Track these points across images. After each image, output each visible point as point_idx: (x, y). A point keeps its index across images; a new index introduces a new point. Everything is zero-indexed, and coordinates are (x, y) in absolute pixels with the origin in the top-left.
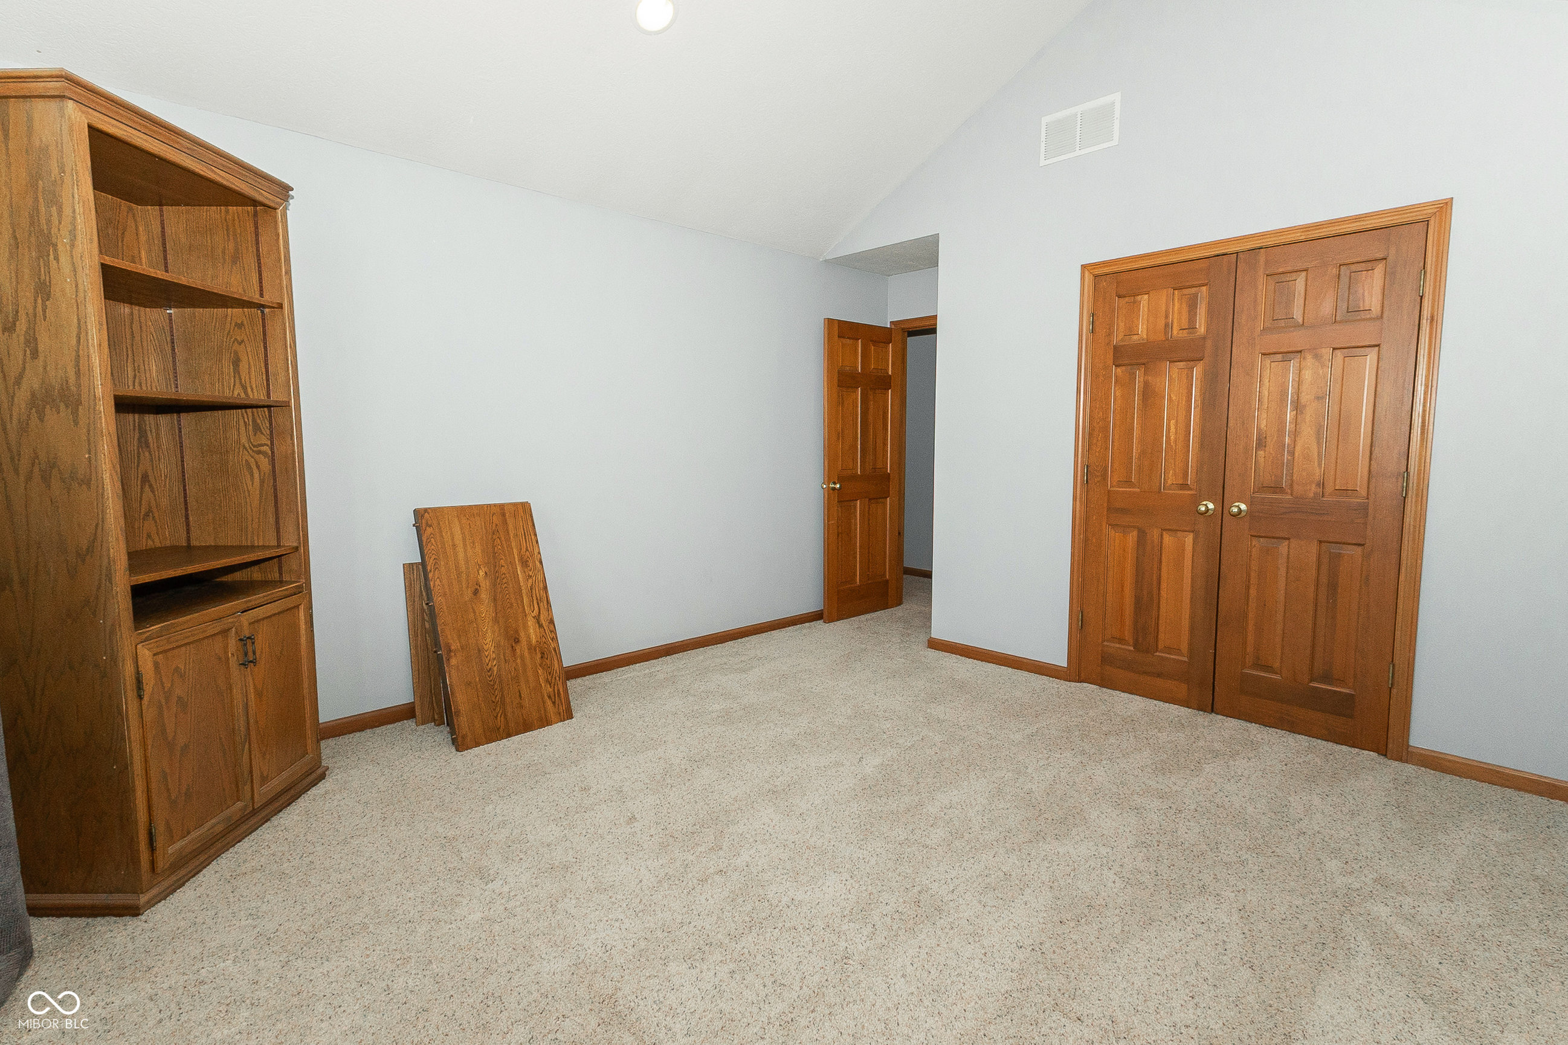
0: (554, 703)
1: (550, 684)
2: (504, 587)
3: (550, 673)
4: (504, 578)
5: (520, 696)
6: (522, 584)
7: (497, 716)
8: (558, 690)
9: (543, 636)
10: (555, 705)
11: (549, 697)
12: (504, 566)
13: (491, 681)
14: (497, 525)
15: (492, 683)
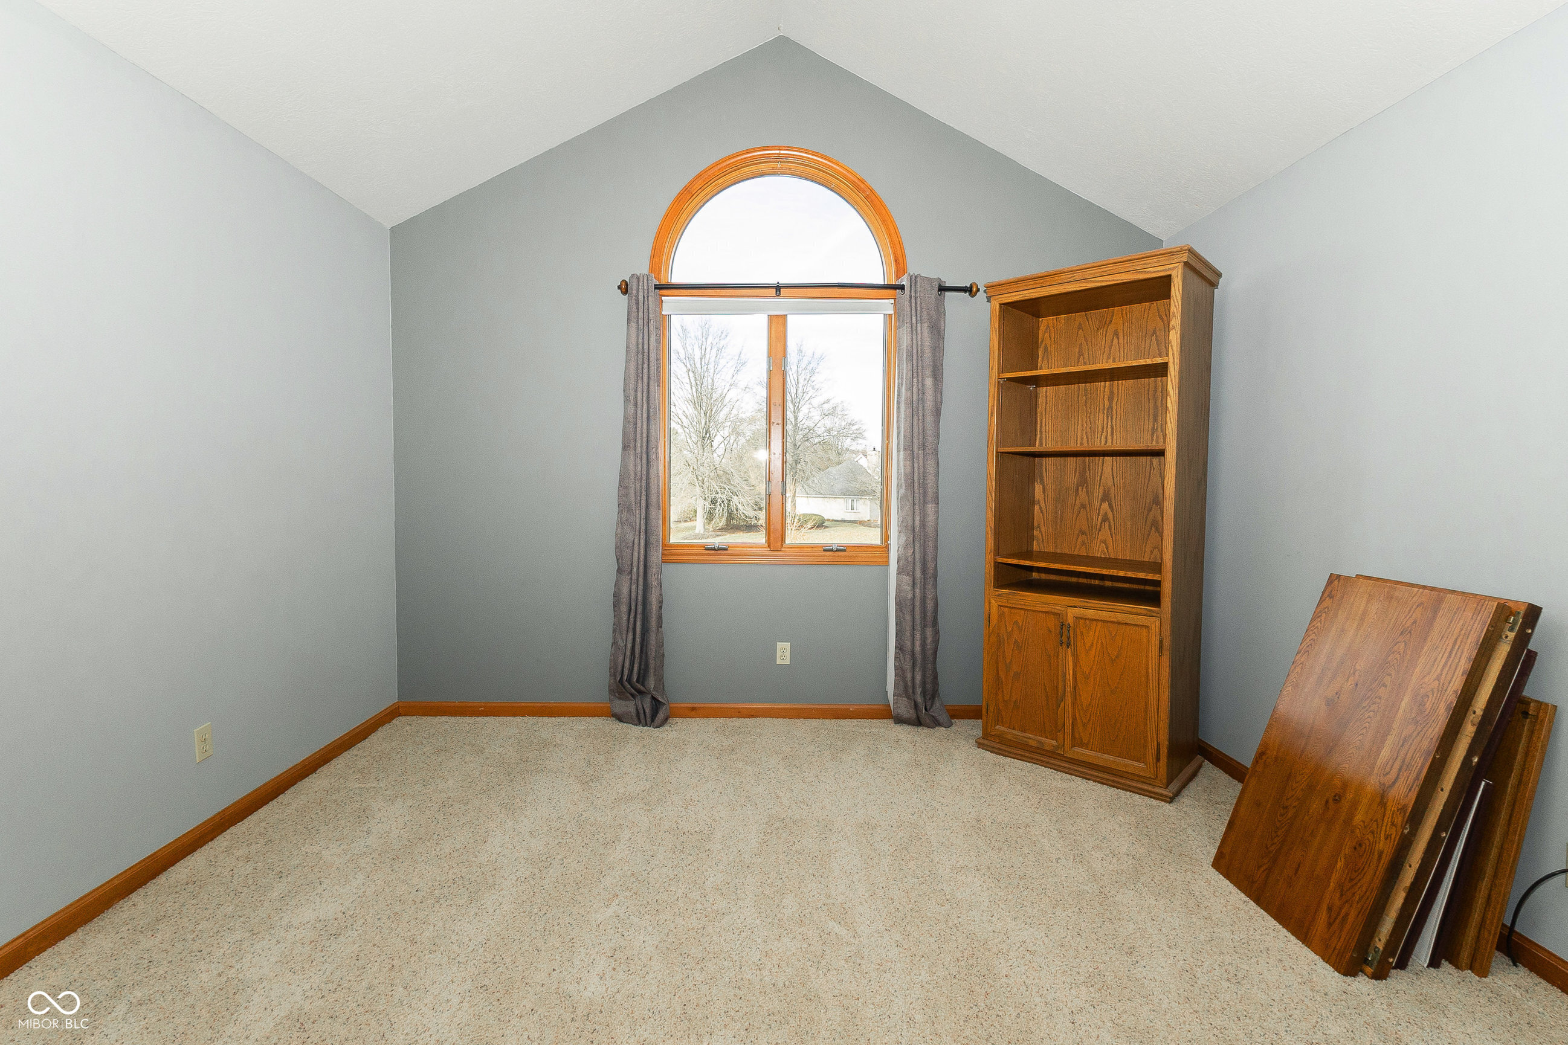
0: (1330, 924)
1: (1342, 895)
2: (1366, 716)
3: (1351, 880)
4: (1375, 703)
5: (1297, 870)
6: (1395, 726)
7: (1261, 866)
8: (1347, 915)
9: (1376, 821)
10: (1329, 928)
11: (1330, 909)
12: (1386, 686)
13: (1280, 821)
14: (1415, 622)
15: (1278, 824)
